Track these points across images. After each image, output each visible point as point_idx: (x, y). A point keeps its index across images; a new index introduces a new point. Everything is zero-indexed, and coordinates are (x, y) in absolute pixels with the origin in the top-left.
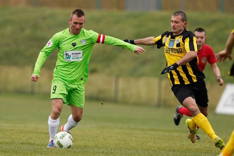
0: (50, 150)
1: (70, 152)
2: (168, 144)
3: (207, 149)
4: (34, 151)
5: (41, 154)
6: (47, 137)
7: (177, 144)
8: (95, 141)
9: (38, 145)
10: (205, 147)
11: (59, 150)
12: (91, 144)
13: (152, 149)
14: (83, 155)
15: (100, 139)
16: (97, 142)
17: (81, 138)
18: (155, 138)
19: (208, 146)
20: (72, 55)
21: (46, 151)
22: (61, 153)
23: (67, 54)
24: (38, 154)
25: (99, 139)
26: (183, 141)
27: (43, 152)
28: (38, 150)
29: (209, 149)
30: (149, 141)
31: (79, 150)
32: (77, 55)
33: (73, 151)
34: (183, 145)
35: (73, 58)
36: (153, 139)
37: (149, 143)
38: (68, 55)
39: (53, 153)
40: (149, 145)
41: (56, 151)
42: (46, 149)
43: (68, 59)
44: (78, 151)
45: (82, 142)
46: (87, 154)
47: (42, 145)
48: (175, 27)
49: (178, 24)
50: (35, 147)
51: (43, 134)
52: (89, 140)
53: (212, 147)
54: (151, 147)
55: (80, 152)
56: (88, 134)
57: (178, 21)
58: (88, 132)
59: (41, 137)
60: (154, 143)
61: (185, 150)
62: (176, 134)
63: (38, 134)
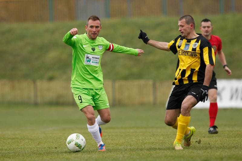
0: (17, 154)
1: (35, 155)
2: (125, 140)
3: (161, 142)
4: (2, 156)
5: (9, 158)
6: (13, 142)
7: (134, 140)
8: (58, 143)
9: (6, 150)
10: (159, 140)
11: (25, 154)
12: (54, 145)
13: (111, 145)
14: (47, 155)
15: (63, 140)
16: (60, 143)
17: (45, 140)
18: (113, 135)
19: (161, 139)
20: (92, 59)
21: (13, 155)
22: (28, 156)
23: (87, 58)
24: (6, 158)
25: (61, 141)
26: (139, 136)
27: (11, 156)
28: (6, 155)
29: (163, 142)
30: (107, 138)
31: (44, 152)
32: (97, 59)
33: (39, 152)
34: (139, 140)
35: (92, 62)
36: (111, 137)
37: (107, 141)
38: (89, 59)
39: (20, 156)
40: (108, 142)
41: (23, 154)
42: (13, 154)
43: (89, 63)
44: (42, 153)
45: (46, 144)
46: (51, 154)
47: (9, 149)
48: (182, 31)
49: (184, 28)
50: (3, 152)
51: (10, 140)
52: (52, 142)
53: (166, 139)
54: (109, 144)
55: (45, 153)
56: (51, 136)
57: (183, 25)
58: (51, 135)
59: (8, 143)
60: (112, 140)
61: (141, 144)
62: (132, 131)
63: (5, 140)
